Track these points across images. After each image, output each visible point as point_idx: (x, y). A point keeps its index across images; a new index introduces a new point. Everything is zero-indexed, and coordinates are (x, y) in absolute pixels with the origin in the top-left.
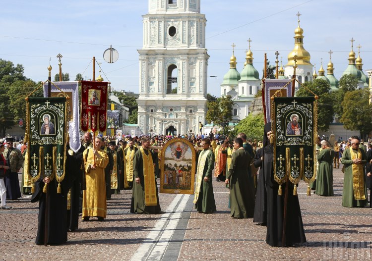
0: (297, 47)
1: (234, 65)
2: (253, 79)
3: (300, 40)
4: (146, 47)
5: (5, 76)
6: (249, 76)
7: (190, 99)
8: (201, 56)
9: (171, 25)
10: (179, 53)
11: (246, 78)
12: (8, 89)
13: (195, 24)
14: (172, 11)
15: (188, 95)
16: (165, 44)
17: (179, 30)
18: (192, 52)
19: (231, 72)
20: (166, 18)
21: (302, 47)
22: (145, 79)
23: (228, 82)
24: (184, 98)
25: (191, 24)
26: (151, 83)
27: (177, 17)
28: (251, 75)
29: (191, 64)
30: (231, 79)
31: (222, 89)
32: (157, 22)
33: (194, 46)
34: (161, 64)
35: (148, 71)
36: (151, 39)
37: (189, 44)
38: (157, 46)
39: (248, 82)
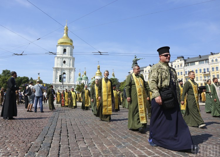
0: (98, 71)
1: (80, 75)
2: (86, 79)
3: (99, 69)
4: (56, 66)
5: (7, 75)
6: (85, 78)
7: (70, 84)
8: (73, 70)
9: (64, 60)
10: (67, 69)
11: (84, 79)
12: (7, 79)
13: (72, 60)
14: (64, 56)
15: (69, 83)
16: (62, 66)
17: (67, 62)
18: (70, 69)
19: (79, 77)
20: (63, 58)
21: (99, 71)
22: (55, 77)
23: (78, 80)
24: (68, 83)
25: (70, 60)
26: (57, 78)
27: (66, 58)
28: (86, 78)
29: (70, 73)
30: (79, 79)
31: (76, 82)
32: (59, 59)
33: (71, 67)
34: (60, 72)
35: (56, 74)
36: (57, 64)
37: (70, 66)
38: (59, 66)
39: (85, 80)
